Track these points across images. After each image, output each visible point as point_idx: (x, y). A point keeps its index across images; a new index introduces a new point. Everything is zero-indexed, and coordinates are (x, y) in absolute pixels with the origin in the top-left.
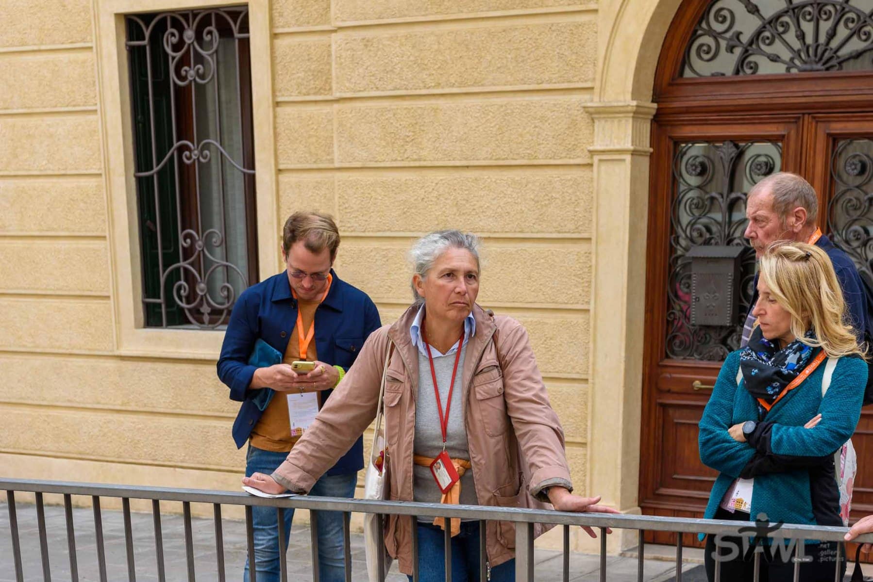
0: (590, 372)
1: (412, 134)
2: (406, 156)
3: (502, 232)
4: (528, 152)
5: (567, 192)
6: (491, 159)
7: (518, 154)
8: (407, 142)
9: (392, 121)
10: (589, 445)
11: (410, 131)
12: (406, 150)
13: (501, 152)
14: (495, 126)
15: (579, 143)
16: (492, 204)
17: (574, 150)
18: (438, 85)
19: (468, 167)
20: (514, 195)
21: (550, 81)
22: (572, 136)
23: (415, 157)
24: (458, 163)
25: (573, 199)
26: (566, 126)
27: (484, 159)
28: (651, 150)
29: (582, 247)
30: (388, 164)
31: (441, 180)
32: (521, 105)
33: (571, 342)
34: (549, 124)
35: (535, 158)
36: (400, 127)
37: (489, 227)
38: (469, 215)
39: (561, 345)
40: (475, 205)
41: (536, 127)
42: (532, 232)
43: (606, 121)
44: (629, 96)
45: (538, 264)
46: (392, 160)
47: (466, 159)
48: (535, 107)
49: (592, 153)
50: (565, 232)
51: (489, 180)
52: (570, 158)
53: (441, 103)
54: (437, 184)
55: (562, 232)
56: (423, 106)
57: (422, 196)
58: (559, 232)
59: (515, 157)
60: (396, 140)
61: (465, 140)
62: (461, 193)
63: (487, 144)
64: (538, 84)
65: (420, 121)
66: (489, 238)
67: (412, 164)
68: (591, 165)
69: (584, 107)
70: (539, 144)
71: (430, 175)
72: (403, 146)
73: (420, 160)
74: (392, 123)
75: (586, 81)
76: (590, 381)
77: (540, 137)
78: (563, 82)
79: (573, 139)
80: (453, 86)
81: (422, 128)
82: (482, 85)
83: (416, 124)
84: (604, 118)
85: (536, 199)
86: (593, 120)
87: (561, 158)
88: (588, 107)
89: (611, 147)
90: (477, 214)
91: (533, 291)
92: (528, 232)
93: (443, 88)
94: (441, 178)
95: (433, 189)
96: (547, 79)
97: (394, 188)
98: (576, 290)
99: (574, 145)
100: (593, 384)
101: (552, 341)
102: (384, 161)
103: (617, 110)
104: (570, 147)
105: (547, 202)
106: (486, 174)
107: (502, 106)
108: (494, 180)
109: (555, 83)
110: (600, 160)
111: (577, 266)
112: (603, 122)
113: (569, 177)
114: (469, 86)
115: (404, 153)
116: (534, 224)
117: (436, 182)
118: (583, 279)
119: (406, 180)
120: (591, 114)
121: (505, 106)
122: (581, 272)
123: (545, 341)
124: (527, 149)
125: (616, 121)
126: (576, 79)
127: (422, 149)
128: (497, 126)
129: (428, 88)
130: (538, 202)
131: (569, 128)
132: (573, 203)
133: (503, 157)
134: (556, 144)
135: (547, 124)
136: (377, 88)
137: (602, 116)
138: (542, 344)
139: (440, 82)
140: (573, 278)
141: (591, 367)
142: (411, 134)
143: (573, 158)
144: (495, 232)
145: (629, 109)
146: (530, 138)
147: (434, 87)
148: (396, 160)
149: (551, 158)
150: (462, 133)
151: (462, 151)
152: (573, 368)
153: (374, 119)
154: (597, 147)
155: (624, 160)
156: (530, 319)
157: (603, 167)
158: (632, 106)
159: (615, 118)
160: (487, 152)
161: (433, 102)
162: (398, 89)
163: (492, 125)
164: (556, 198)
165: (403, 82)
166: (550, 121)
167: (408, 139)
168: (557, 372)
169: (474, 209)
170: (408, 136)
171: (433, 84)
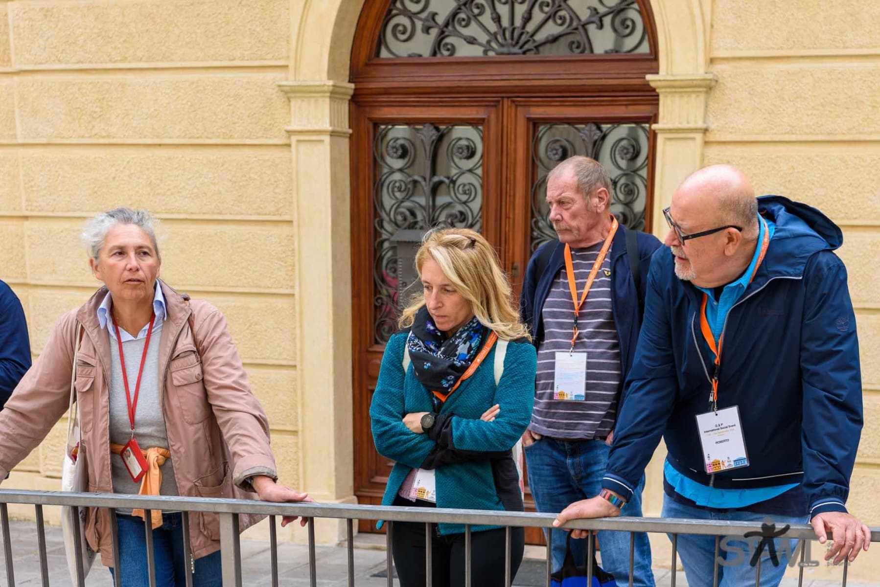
0: (298, 358)
1: (100, 110)
2: (93, 133)
3: (199, 213)
4: (223, 130)
5: (265, 173)
6: (184, 137)
7: (213, 133)
8: (93, 118)
9: (76, 95)
10: (300, 433)
11: (97, 107)
12: (93, 127)
13: (195, 131)
14: (187, 103)
15: (275, 123)
16: (187, 184)
17: (271, 129)
18: (124, 59)
19: (160, 145)
20: (211, 175)
21: (242, 58)
22: (268, 115)
23: (104, 134)
24: (149, 141)
25: (273, 180)
26: (261, 105)
27: (177, 137)
28: (351, 131)
29: (285, 230)
30: (75, 141)
31: (133, 158)
32: (214, 82)
33: (278, 328)
34: (244, 102)
35: (231, 137)
36: (86, 103)
37: (185, 208)
38: (164, 195)
39: (266, 330)
40: (169, 185)
41: (230, 105)
42: (231, 214)
43: (303, 101)
44: (324, 75)
45: (239, 247)
46: (79, 137)
47: (158, 137)
48: (228, 84)
49: (290, 133)
50: (265, 214)
51: (183, 159)
52: (267, 138)
53: (130, 78)
54: (128, 162)
55: (263, 215)
56: (110, 81)
57: (113, 175)
58: (259, 214)
59: (210, 136)
60: (82, 115)
61: (156, 117)
62: (154, 172)
63: (180, 122)
64: (230, 60)
65: (107, 96)
66: (186, 219)
67: (102, 141)
68: (289, 146)
69: (279, 86)
70: (234, 123)
71: (119, 152)
72: (90, 122)
73: (109, 137)
74: (77, 98)
75: (280, 59)
76: (298, 367)
77: (234, 115)
78: (256, 59)
79: (269, 118)
80: (140, 60)
81: (110, 103)
82: (172, 60)
83: (103, 99)
84: (300, 97)
85: (234, 179)
86: (289, 99)
87: (257, 138)
88: (283, 86)
89: (309, 128)
90: (172, 194)
91: (235, 275)
92: (226, 214)
93: (130, 62)
94: (133, 156)
95: (125, 168)
96: (239, 55)
97: (82, 166)
98: (280, 273)
99: (270, 125)
100: (302, 370)
101: (257, 326)
102: (71, 137)
103: (313, 89)
104: (266, 126)
105: (245, 183)
106: (178, 153)
107: (193, 83)
108: (188, 159)
109: (248, 60)
110: (298, 141)
111: (280, 249)
112: (299, 101)
113: (267, 158)
114: (158, 61)
115: (91, 129)
116: (233, 205)
117: (128, 160)
118: (286, 263)
119: (95, 158)
120: (286, 93)
121: (197, 82)
122: (284, 255)
123: (250, 326)
124: (221, 127)
125: (313, 100)
126: (270, 56)
127: (111, 126)
128: (189, 103)
129: (115, 62)
130: (235, 182)
131: (264, 107)
132: (272, 184)
133: (198, 136)
134: (251, 123)
135: (241, 102)
136: (59, 61)
137: (298, 95)
138: (248, 329)
139: (127, 56)
140: (276, 261)
141: (298, 353)
142: (97, 110)
143: (270, 138)
144: (192, 213)
145: (326, 88)
146: (224, 116)
147: (121, 61)
148: (83, 137)
149: (246, 138)
150: (152, 109)
151: (153, 128)
152: (280, 354)
153: (59, 93)
154: (293, 128)
155: (322, 141)
156: (233, 304)
157: (303, 148)
158: (329, 86)
159: (310, 97)
160: (180, 130)
161: (120, 77)
162: (82, 62)
163: (184, 102)
164: (254, 179)
165: (86, 55)
166: (244, 100)
167: (95, 115)
168: (264, 358)
169: (169, 190)
170: (95, 112)
171: (119, 58)
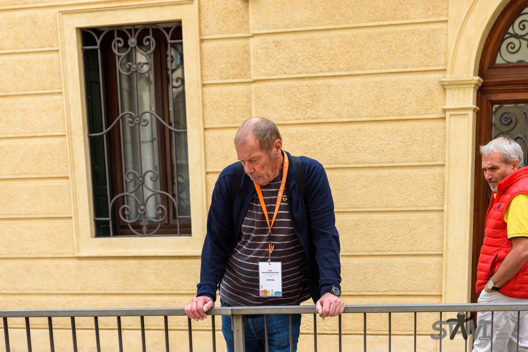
0: (445, 249)
1: (312, 102)
2: (306, 116)
3: (378, 163)
4: (398, 111)
5: (425, 136)
6: (370, 116)
7: (390, 113)
8: (307, 107)
9: (296, 94)
10: (443, 296)
11: (310, 100)
12: (307, 112)
13: (378, 112)
14: (373, 95)
15: (434, 104)
16: (370, 145)
17: (431, 109)
18: (331, 70)
19: (352, 122)
20: (387, 139)
21: (413, 66)
22: (429, 101)
23: (314, 116)
24: (345, 120)
25: (430, 140)
26: (425, 94)
27: (365, 117)
29: (438, 170)
30: (293, 122)
31: (333, 131)
32: (393, 81)
33: (430, 231)
34: (413, 93)
35: (403, 115)
36: (302, 98)
37: (369, 160)
38: (354, 153)
39: (421, 233)
40: (358, 146)
41: (403, 95)
42: (400, 162)
43: (455, 90)
44: (471, 74)
45: (405, 182)
46: (297, 119)
47: (351, 117)
48: (402, 82)
49: (445, 111)
50: (425, 161)
51: (369, 130)
52: (428, 114)
53: (333, 81)
54: (330, 133)
55: (422, 162)
56: (319, 84)
57: (319, 142)
58: (420, 161)
59: (388, 114)
60: (299, 106)
61: (351, 105)
62: (348, 138)
63: (367, 107)
64: (404, 68)
65: (317, 93)
66: (369, 167)
67: (311, 121)
68: (445, 118)
69: (441, 82)
70: (405, 106)
71: (324, 127)
72: (304, 110)
73: (317, 118)
75: (439, 65)
76: (444, 255)
77: (406, 101)
78: (423, 66)
80: (342, 70)
81: (319, 98)
82: (364, 69)
83: (314, 95)
84: (454, 88)
85: (403, 141)
86: (445, 90)
87: (421, 114)
88: (443, 81)
89: (459, 106)
90: (360, 151)
91: (401, 200)
92: (397, 162)
93: (334, 72)
94: (333, 129)
95: (327, 137)
96: (411, 64)
97: (298, 137)
98: (433, 197)
99: (431, 106)
100: (447, 257)
101: (415, 231)
102: (290, 120)
103: (464, 83)
104: (428, 107)
105: (411, 143)
106: (366, 126)
107: (378, 83)
108: (372, 130)
109: (417, 67)
110: (451, 115)
111: (433, 182)
112: (452, 91)
113: (427, 126)
114: (353, 70)
115: (305, 114)
116: (402, 157)
118: (437, 191)
119: (307, 132)
120: (444, 86)
121: (381, 82)
122: (436, 186)
123: (410, 231)
124: (396, 109)
125: (462, 90)
126: (433, 64)
127: (319, 111)
128: (375, 96)
129: (324, 72)
131: (427, 95)
132: (430, 143)
133: (380, 115)
134: (417, 106)
135: (411, 93)
136: (285, 73)
137: (452, 87)
138: (408, 233)
139: (332, 68)
140: (430, 190)
141: (445, 246)
142: (310, 102)
143: (430, 114)
144: (373, 163)
145: (473, 82)
146: (399, 102)
147: (327, 71)
148: (299, 119)
149: (413, 115)
150: (348, 100)
151: (348, 112)
152: (431, 248)
153: (283, 93)
154: (447, 106)
155: (468, 114)
156: (399, 218)
157: (453, 119)
158: (476, 80)
159: (461, 88)
160: (367, 112)
161: (326, 81)
162: (301, 73)
163: (371, 95)
164: (418, 140)
165: (304, 69)
166: (413, 91)
167: (308, 105)
168: (419, 251)
169: (358, 149)
170: (308, 103)
171: (327, 70)
